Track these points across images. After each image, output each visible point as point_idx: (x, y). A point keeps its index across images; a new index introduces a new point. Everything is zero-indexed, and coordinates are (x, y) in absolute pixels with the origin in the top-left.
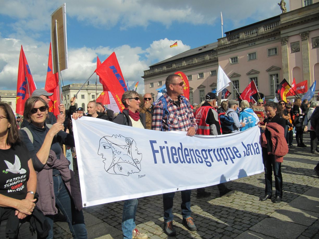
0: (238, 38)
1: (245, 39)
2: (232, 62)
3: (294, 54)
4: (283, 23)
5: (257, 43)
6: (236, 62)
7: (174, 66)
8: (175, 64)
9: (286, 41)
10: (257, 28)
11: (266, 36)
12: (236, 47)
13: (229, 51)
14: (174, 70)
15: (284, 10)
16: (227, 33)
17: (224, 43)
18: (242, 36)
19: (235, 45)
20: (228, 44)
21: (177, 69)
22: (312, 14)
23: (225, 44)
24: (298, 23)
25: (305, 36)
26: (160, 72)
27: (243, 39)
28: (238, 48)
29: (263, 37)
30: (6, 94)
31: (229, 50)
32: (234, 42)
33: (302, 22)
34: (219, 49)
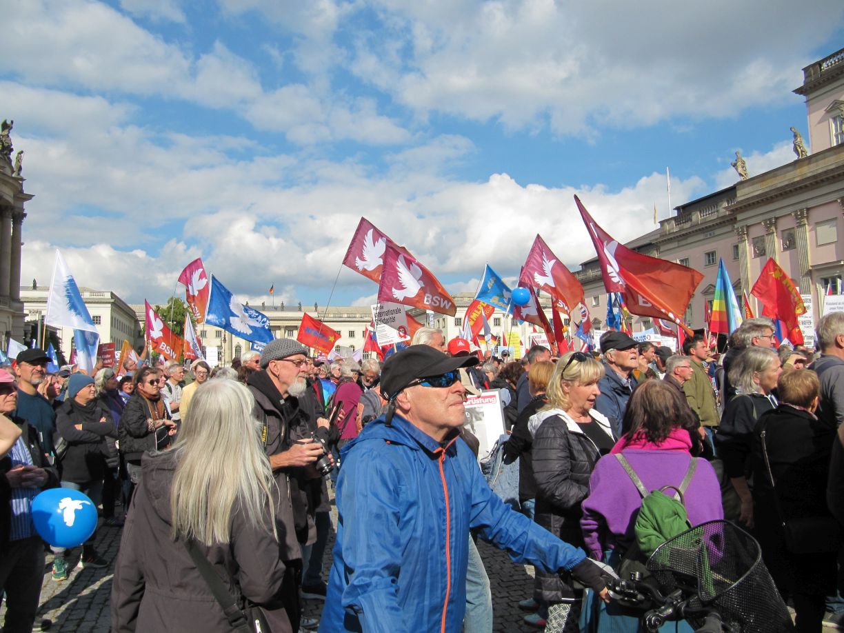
0: (691, 220)
1: (701, 224)
3: (758, 259)
4: (739, 199)
5: (718, 232)
9: (744, 234)
10: (716, 204)
11: (728, 221)
12: (686, 239)
15: (743, 176)
16: (678, 209)
17: (669, 230)
18: (697, 217)
19: (683, 235)
20: (674, 232)
22: (779, 186)
23: (672, 231)
24: (758, 202)
25: (771, 227)
27: (698, 225)
28: (690, 240)
29: (724, 222)
30: (332, 316)
31: (675, 244)
32: (683, 228)
33: (762, 200)
34: (662, 242)
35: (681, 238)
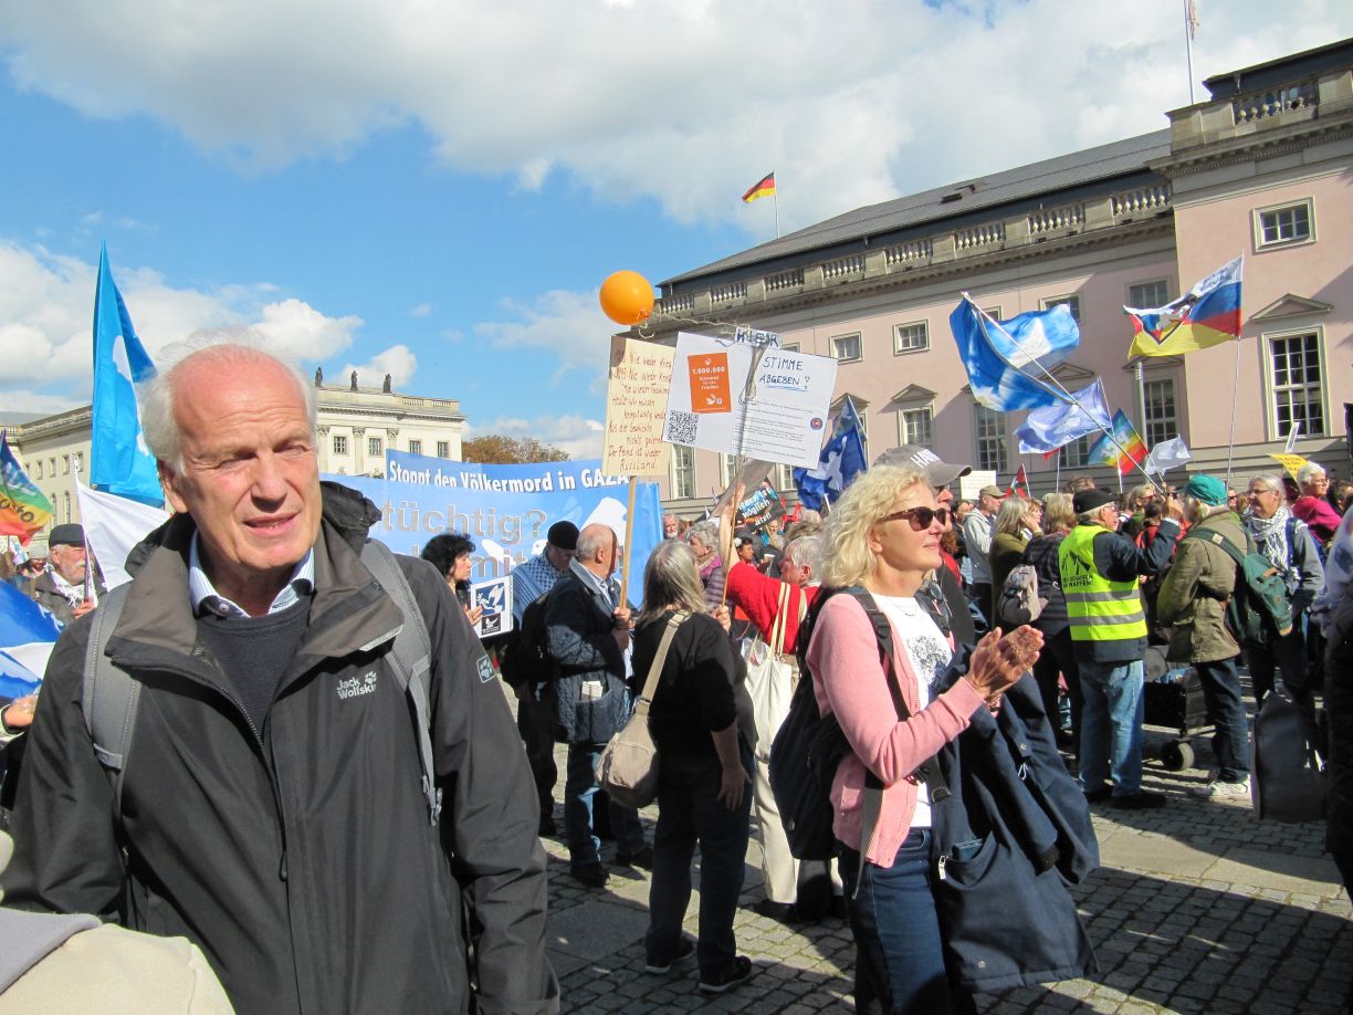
0: (1316, 100)
2: (1271, 235)
6: (1280, 240)
7: (816, 277)
8: (824, 267)
13: (1253, 174)
14: (821, 299)
17: (1208, 134)
19: (1297, 138)
20: (1239, 138)
21: (836, 292)
23: (1222, 136)
26: (729, 307)
28: (1310, 155)
31: (1248, 169)
32: (1282, 123)
34: (1183, 165)
35: (1271, 151)
